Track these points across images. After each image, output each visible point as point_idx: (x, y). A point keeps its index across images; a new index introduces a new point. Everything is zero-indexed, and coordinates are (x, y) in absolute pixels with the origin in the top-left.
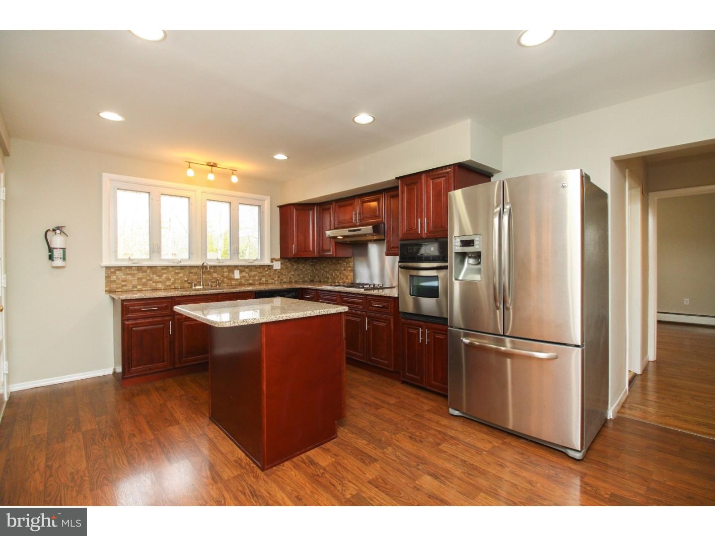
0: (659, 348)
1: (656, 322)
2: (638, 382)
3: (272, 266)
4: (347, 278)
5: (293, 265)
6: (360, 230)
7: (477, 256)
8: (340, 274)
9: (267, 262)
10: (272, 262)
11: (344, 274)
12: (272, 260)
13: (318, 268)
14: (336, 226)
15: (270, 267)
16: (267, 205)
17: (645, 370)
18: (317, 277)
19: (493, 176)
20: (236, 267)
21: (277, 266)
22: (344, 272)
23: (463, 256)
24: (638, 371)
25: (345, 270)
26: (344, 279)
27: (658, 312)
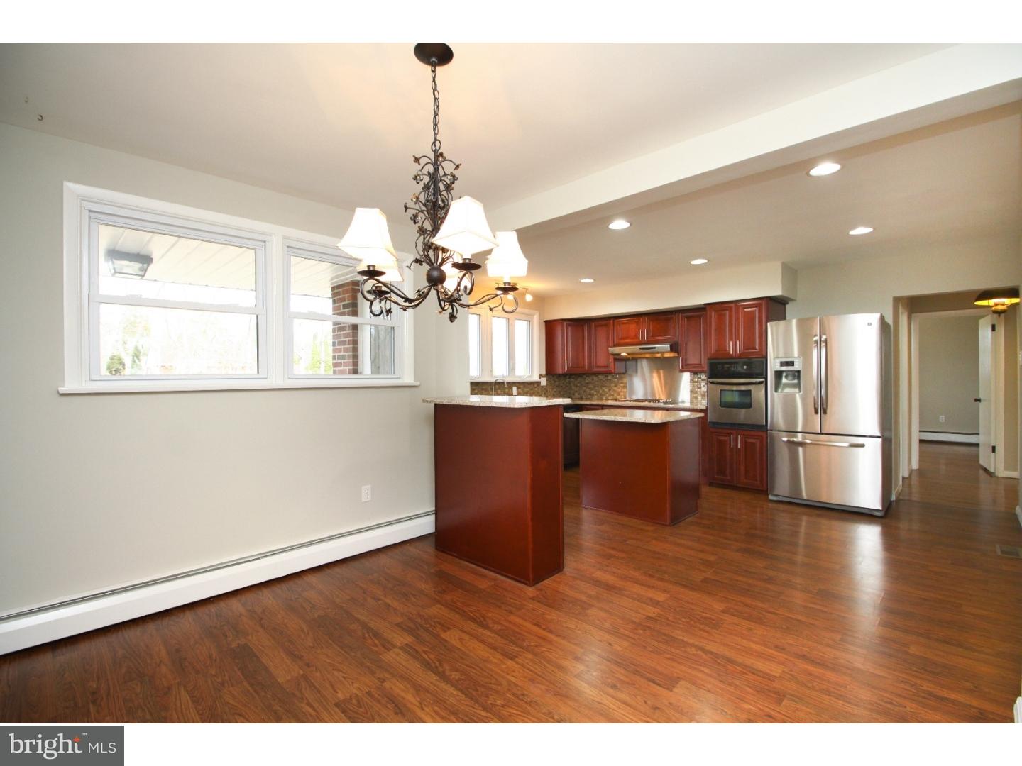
0: (920, 461)
1: (918, 441)
2: (906, 481)
3: (540, 382)
4: (619, 395)
5: (555, 382)
6: (655, 348)
7: (797, 374)
8: (610, 390)
9: (535, 378)
10: (540, 378)
11: (614, 391)
12: (541, 376)
13: (579, 385)
14: (615, 342)
15: (538, 383)
16: (536, 319)
17: (910, 475)
18: (576, 394)
19: (787, 303)
20: (514, 383)
21: (544, 382)
22: (615, 388)
23: (778, 374)
24: (906, 475)
25: (616, 386)
26: (615, 395)
27: (920, 431)
